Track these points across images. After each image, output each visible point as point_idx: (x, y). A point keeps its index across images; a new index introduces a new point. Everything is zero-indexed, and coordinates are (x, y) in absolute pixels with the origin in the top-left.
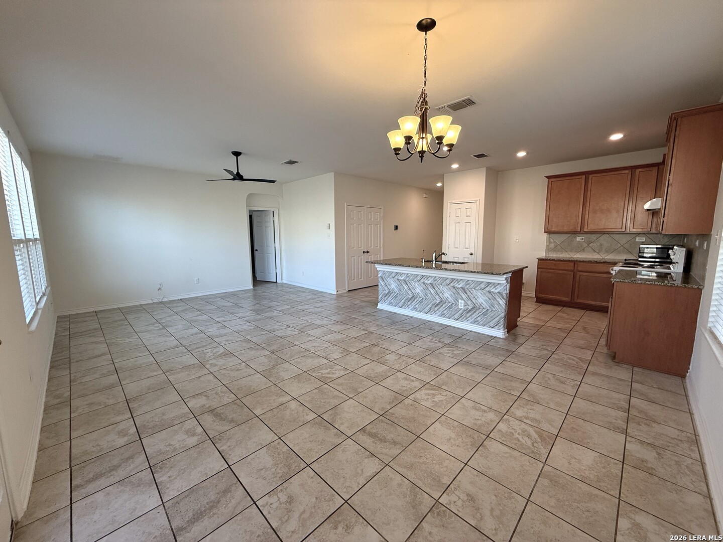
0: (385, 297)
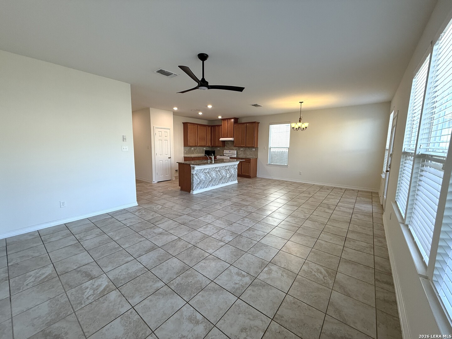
0: (198, 185)
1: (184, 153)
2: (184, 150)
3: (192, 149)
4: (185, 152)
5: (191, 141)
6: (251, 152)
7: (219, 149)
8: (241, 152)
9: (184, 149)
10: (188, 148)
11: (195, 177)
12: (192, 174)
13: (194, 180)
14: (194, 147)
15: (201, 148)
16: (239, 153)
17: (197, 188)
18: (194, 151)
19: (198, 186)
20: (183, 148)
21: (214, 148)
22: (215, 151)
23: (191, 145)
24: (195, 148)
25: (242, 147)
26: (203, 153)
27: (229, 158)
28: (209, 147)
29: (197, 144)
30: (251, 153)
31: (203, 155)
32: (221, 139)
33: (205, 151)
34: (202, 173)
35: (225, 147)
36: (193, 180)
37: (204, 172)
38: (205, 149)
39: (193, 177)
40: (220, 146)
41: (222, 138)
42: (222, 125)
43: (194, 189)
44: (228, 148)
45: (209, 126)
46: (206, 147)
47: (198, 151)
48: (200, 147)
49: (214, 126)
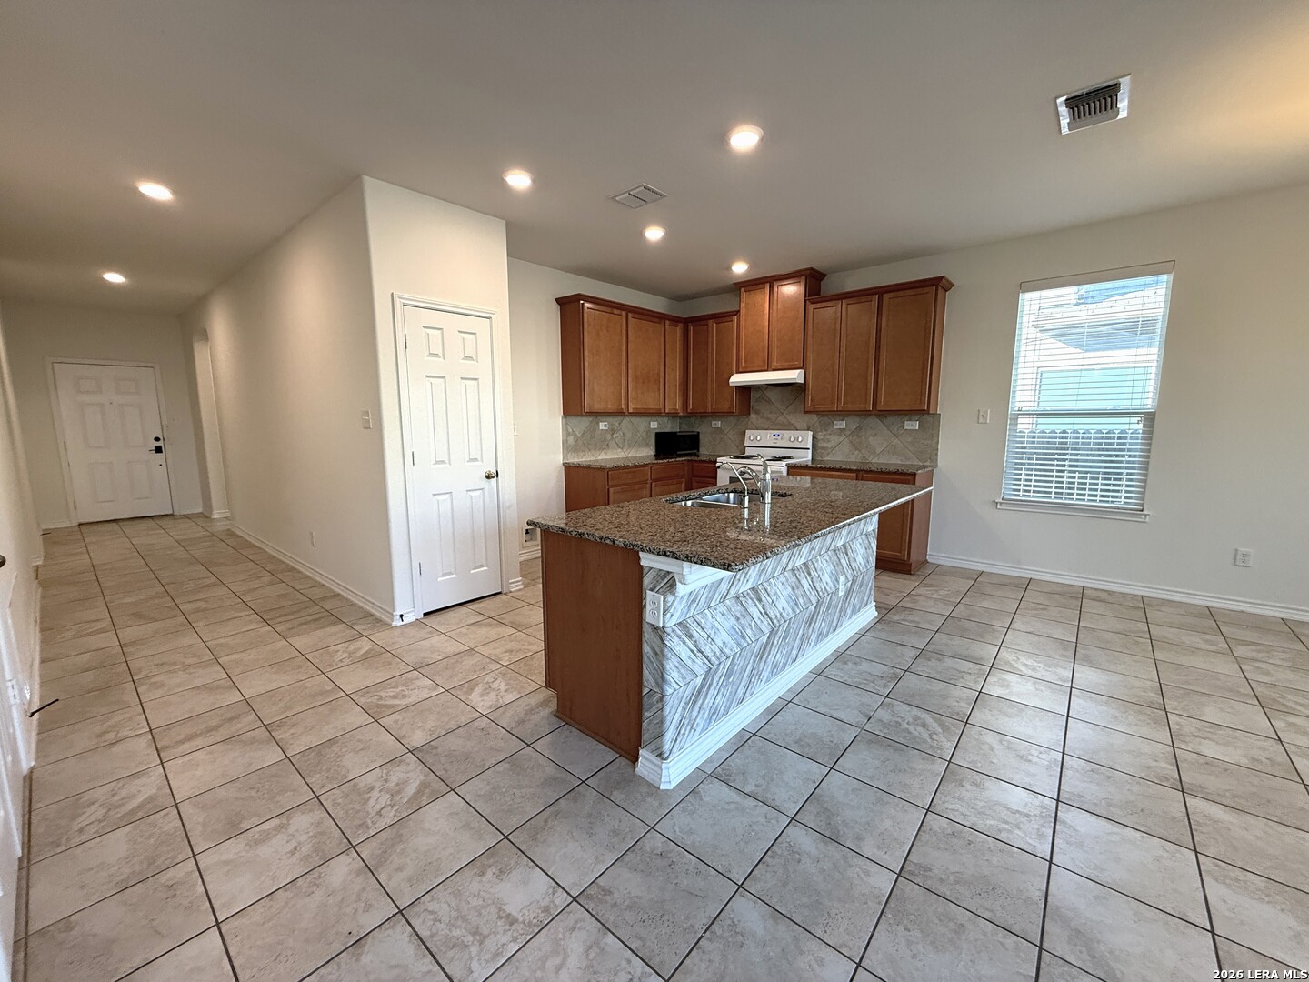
1: (567, 448)
2: (567, 433)
3: (602, 426)
4: (571, 440)
5: (597, 391)
6: (897, 436)
7: (717, 424)
8: (834, 440)
9: (565, 429)
10: (584, 423)
11: (678, 646)
12: (655, 628)
13: (672, 672)
14: (610, 419)
15: (641, 423)
16: (825, 445)
17: (686, 724)
18: (609, 437)
19: (695, 712)
20: (558, 420)
21: (693, 419)
22: (701, 437)
23: (598, 407)
24: (615, 421)
25: (843, 414)
26: (648, 445)
27: (784, 470)
28: (673, 415)
29: (623, 402)
30: (896, 441)
31: (646, 453)
32: (738, 379)
33: (657, 434)
34: (722, 608)
35: (753, 416)
36: (661, 678)
37: (732, 593)
38: (654, 425)
39: (660, 654)
40: (729, 413)
41: (738, 372)
42: (743, 311)
43: (667, 747)
44: (768, 419)
45: (675, 320)
46: (660, 419)
47: (629, 435)
48: (636, 420)
49: (700, 321)
